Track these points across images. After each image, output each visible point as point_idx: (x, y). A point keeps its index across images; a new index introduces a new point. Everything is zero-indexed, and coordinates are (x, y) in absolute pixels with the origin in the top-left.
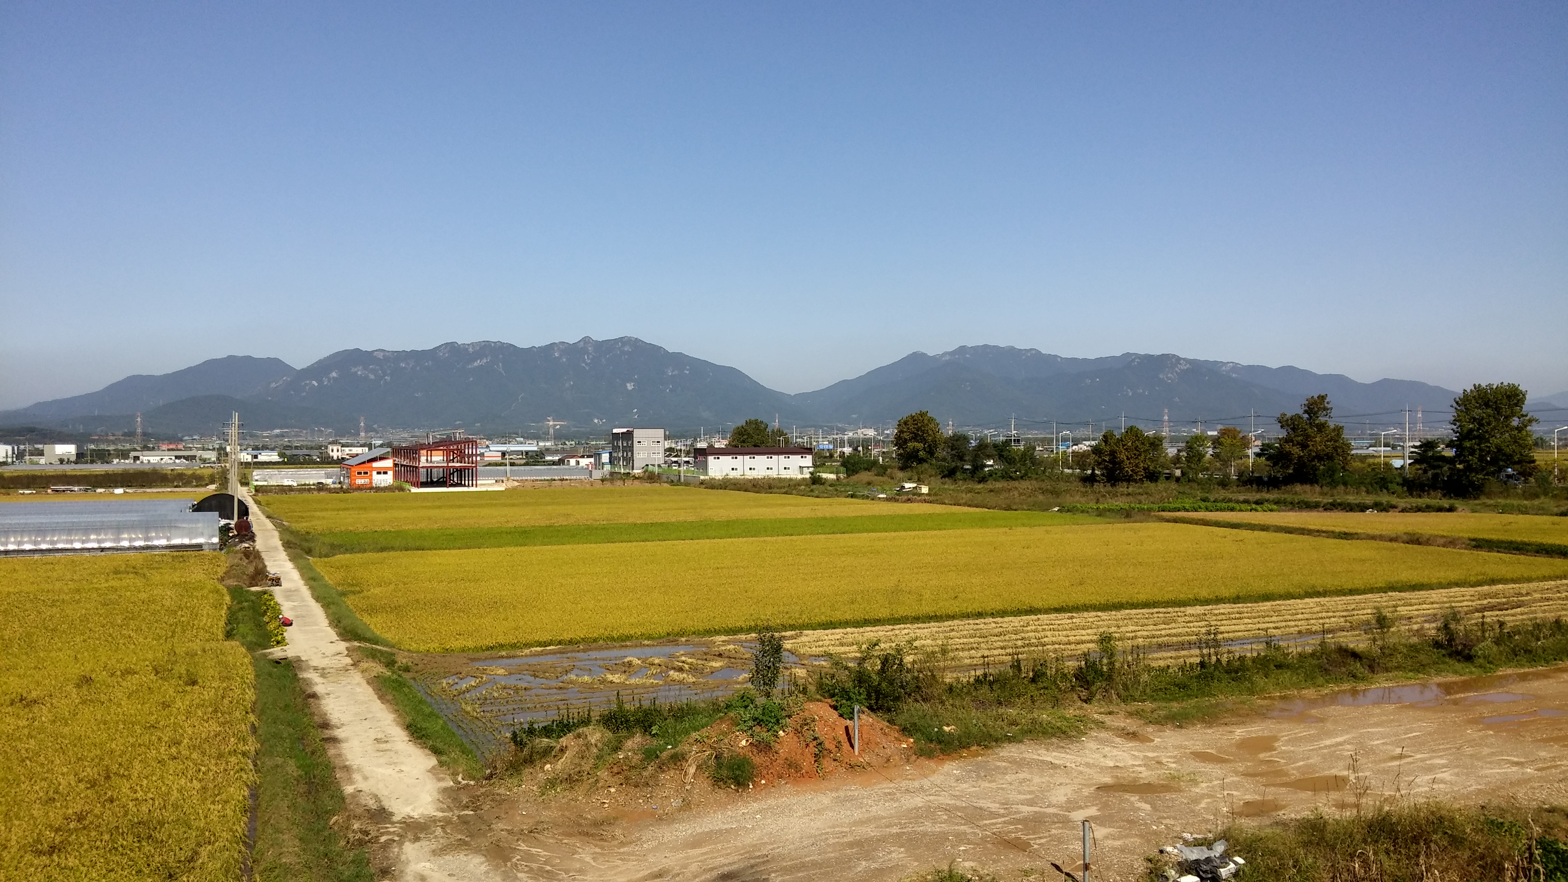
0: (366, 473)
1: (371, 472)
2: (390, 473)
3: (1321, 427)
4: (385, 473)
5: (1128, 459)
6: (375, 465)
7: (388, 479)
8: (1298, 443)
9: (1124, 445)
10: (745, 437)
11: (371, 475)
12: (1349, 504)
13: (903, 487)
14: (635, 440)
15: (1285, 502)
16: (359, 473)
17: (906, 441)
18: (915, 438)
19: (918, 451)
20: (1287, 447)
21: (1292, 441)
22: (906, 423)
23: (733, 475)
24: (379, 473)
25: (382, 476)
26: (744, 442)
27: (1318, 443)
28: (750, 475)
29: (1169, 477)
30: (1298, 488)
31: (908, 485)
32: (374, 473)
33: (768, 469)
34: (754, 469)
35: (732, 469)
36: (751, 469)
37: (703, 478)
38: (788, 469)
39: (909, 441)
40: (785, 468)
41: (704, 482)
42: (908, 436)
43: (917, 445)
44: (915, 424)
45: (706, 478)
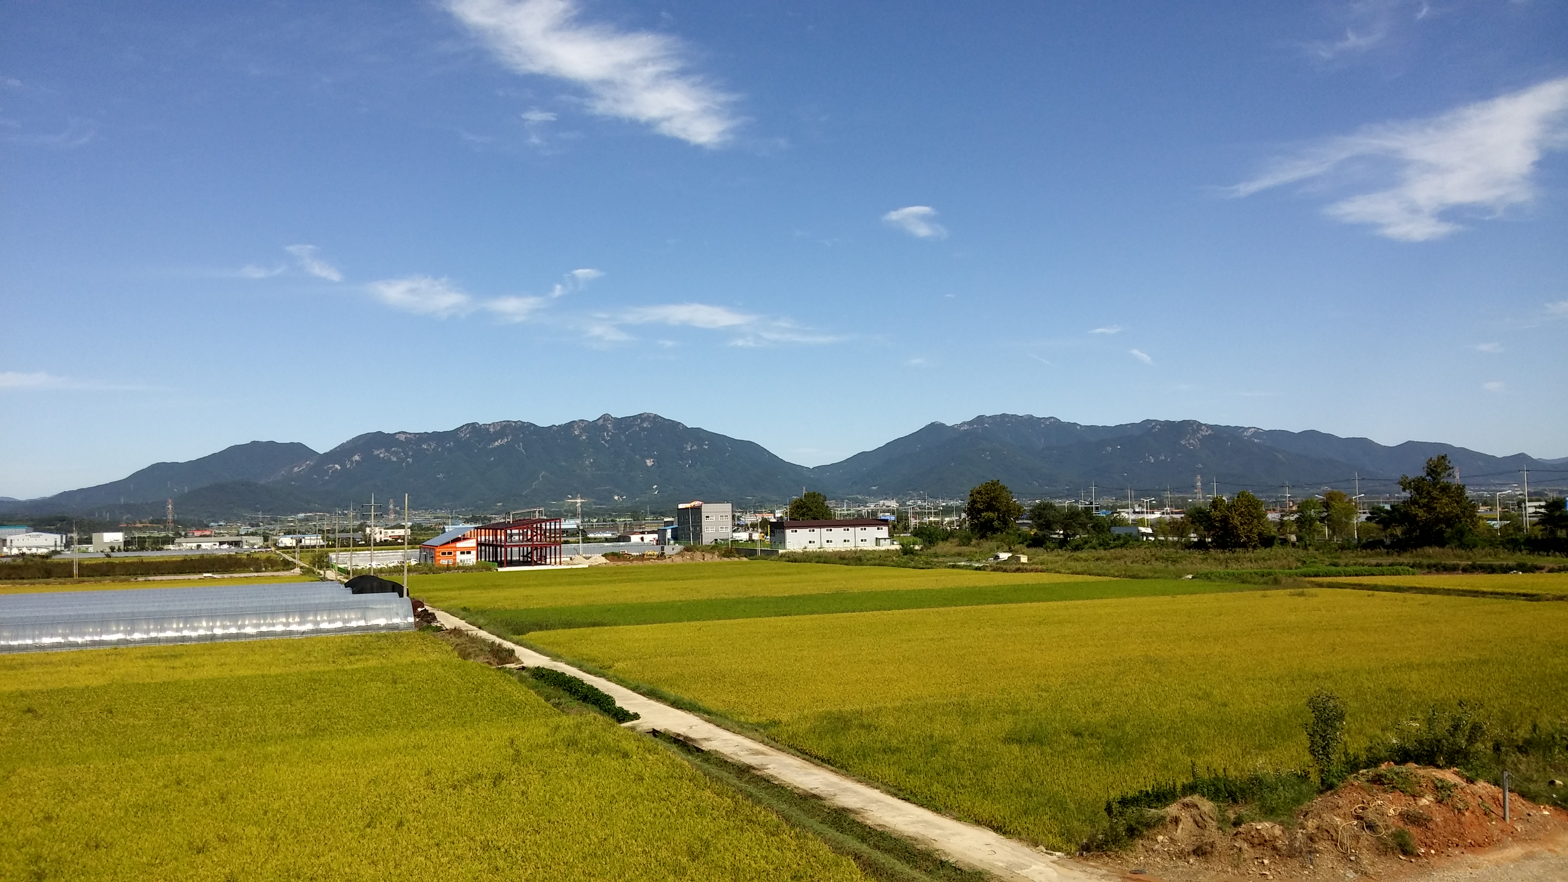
0: (450, 553)
1: (455, 551)
2: (474, 553)
3: (1445, 489)
4: (469, 553)
5: (1241, 524)
6: (459, 545)
7: (471, 559)
8: (1424, 505)
9: (1235, 511)
10: (805, 510)
11: (455, 555)
12: (1491, 566)
13: (997, 557)
14: (704, 515)
15: (1420, 566)
16: (444, 554)
17: (980, 511)
18: (990, 507)
19: (993, 520)
20: (1414, 510)
21: (1418, 503)
22: (979, 493)
23: (811, 548)
24: (462, 553)
25: (465, 557)
26: (803, 515)
27: (1445, 506)
28: (829, 548)
29: (1284, 542)
30: (1429, 550)
31: (1004, 556)
32: (458, 553)
33: (845, 541)
34: (831, 541)
35: (810, 542)
36: (828, 541)
37: (781, 551)
38: (865, 540)
39: (982, 511)
40: (862, 540)
41: (783, 556)
42: (981, 505)
43: (991, 514)
44: (988, 494)
45: (784, 551)
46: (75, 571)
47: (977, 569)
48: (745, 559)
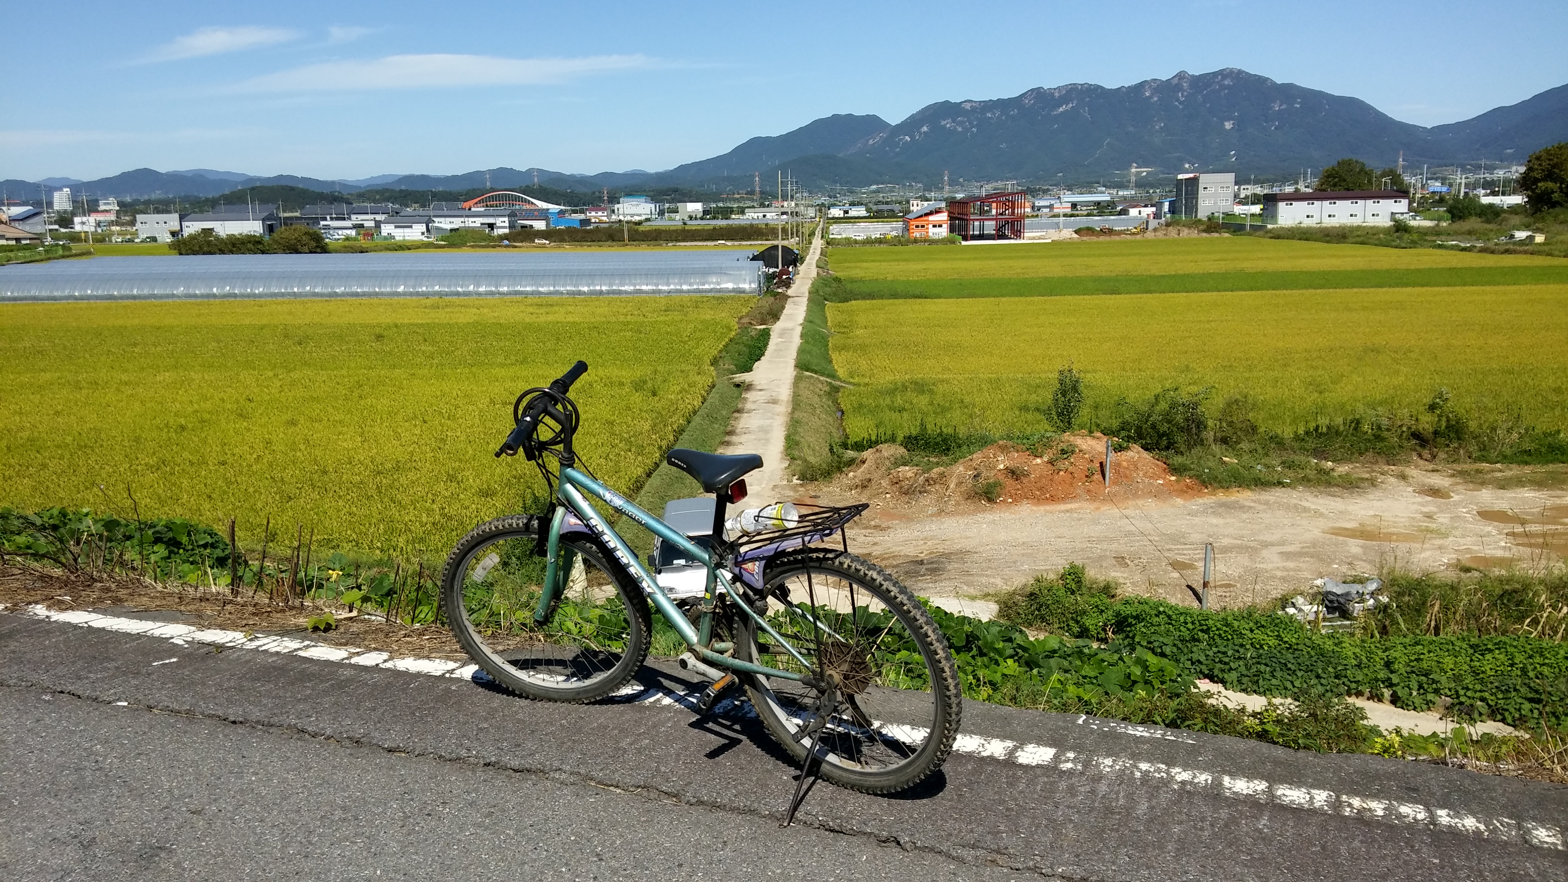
0: (923, 226)
1: (927, 225)
2: (945, 226)
4: (940, 226)
6: (931, 218)
7: (942, 232)
10: (1337, 180)
11: (927, 229)
13: (1512, 236)
14: (1201, 187)
16: (917, 226)
17: (1536, 181)
18: (1550, 176)
19: (1553, 192)
22: (1538, 158)
23: (1307, 223)
24: (934, 226)
25: (938, 229)
26: (1335, 185)
28: (1328, 222)
31: (1520, 235)
32: (930, 226)
33: (1351, 215)
34: (1334, 216)
35: (1308, 216)
36: (1330, 216)
37: (1269, 226)
38: (1378, 215)
39: (1539, 181)
40: (1373, 215)
41: (1270, 231)
42: (1538, 174)
43: (1550, 185)
44: (1549, 160)
45: (1275, 226)
46: (626, 237)
47: (1464, 249)
48: (1227, 235)
